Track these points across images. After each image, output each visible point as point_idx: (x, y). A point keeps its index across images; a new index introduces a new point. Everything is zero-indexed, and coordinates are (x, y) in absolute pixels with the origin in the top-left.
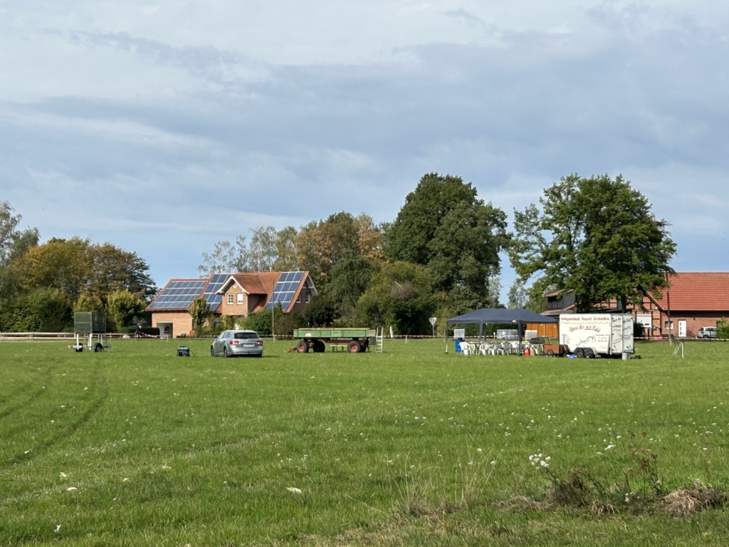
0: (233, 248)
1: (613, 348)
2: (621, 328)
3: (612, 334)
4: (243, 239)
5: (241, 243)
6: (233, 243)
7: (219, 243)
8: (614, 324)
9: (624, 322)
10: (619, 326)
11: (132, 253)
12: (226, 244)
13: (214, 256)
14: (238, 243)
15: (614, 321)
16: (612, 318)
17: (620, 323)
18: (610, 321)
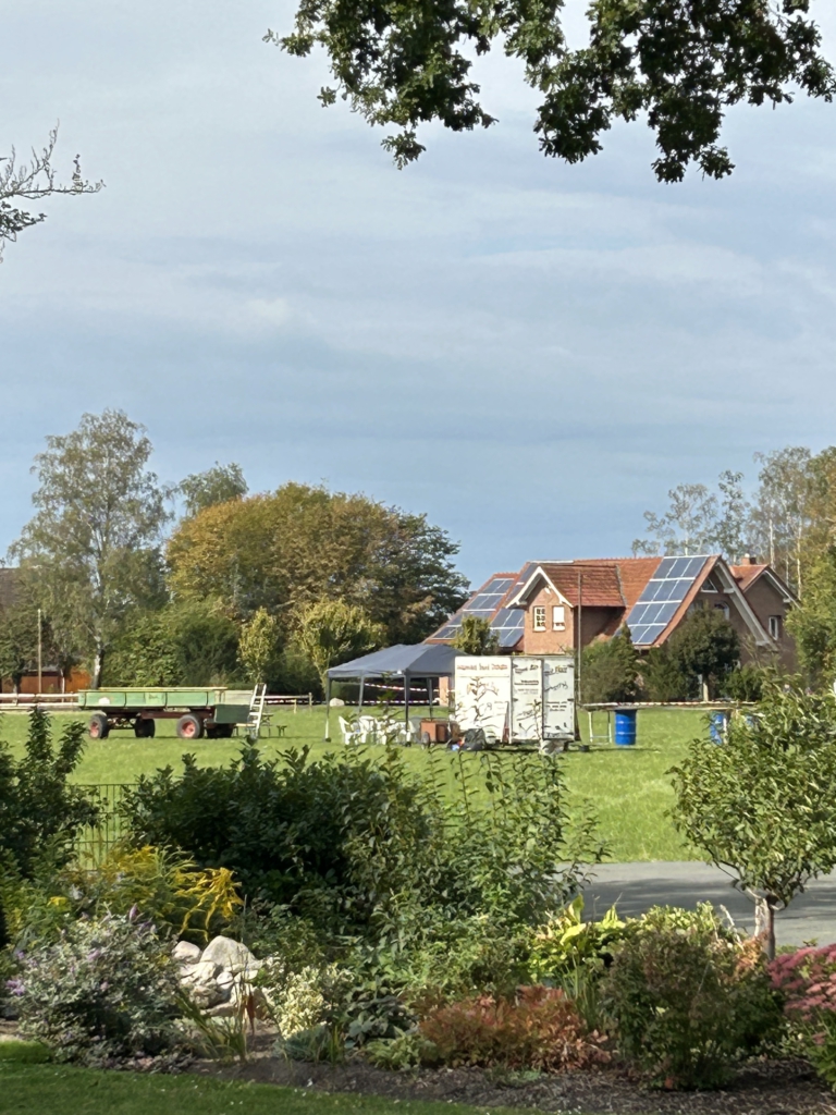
0: (712, 499)
1: (516, 729)
2: (539, 687)
3: (514, 700)
4: (733, 478)
5: (729, 487)
6: (712, 488)
7: (680, 488)
8: (518, 678)
9: (545, 674)
10: (536, 683)
11: (416, 515)
12: (698, 491)
13: (671, 518)
14: (723, 487)
15: (520, 672)
16: (513, 666)
17: (537, 675)
18: (508, 672)
